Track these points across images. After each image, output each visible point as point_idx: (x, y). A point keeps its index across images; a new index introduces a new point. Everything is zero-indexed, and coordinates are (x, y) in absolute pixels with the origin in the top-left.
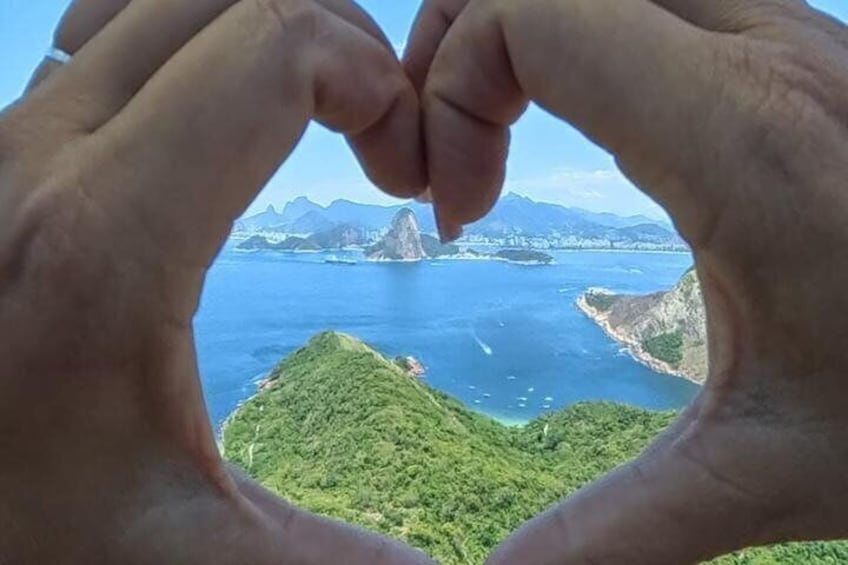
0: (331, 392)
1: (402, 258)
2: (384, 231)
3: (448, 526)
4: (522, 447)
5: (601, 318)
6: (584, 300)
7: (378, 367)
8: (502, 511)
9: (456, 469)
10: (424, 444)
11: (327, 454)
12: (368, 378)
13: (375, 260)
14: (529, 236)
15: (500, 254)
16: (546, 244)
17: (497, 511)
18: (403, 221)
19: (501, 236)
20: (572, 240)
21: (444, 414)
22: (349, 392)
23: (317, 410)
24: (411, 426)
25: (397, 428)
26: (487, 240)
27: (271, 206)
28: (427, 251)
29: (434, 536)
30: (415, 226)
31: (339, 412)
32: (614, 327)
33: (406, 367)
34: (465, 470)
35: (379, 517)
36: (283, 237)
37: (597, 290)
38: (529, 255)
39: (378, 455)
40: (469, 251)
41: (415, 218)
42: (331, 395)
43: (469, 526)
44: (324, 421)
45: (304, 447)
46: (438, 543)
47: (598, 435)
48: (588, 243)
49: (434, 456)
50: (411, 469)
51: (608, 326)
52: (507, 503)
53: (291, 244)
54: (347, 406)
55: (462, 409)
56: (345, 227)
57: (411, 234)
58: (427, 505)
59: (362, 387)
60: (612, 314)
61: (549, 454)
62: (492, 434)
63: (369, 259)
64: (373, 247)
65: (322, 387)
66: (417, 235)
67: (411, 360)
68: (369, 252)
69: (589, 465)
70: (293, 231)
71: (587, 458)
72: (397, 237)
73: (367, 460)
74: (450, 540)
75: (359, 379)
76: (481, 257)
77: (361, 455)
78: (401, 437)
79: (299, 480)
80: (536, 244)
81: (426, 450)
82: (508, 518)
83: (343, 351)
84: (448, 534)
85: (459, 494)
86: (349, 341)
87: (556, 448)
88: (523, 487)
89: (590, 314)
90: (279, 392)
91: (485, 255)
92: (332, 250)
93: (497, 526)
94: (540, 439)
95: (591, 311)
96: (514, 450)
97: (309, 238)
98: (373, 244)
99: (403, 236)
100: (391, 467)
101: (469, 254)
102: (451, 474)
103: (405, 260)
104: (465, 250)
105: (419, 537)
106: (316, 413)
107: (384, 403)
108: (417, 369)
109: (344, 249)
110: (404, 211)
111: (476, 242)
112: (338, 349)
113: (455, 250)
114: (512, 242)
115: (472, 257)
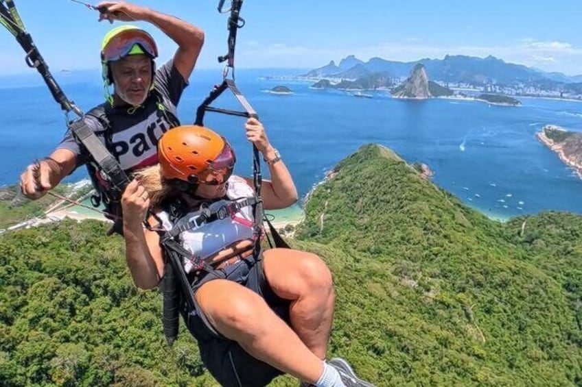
0: (376, 186)
1: (415, 96)
2: (404, 79)
3: (461, 295)
4: (508, 239)
5: (557, 147)
6: (543, 134)
7: (410, 173)
8: (500, 289)
9: (468, 254)
10: (444, 232)
11: (374, 229)
12: (403, 180)
13: (397, 97)
14: (502, 86)
15: (482, 97)
16: (514, 92)
17: (496, 288)
18: (418, 71)
19: (481, 84)
20: (532, 90)
21: (454, 209)
22: (390, 188)
23: (366, 196)
24: (435, 218)
25: (425, 218)
26: (472, 87)
27: (332, 62)
28: (431, 92)
29: (452, 302)
30: (425, 76)
31: (382, 201)
32: (567, 156)
33: (422, 171)
34: (474, 255)
35: (414, 284)
36: (339, 81)
37: (554, 127)
39: (411, 237)
40: (460, 94)
41: (426, 71)
42: (376, 188)
43: (475, 297)
44: (372, 205)
45: (358, 222)
46: (454, 307)
47: (566, 239)
48: (543, 92)
49: (451, 242)
50: (435, 249)
51: (563, 154)
52: (504, 284)
53: (343, 85)
54: (388, 197)
55: (461, 204)
56: (378, 75)
57: (423, 81)
58: (445, 277)
59: (399, 186)
60: (566, 146)
61: (528, 247)
62: (486, 225)
63: (394, 97)
64: (396, 88)
65: (370, 182)
66: (426, 81)
67: (424, 166)
68: (394, 92)
69: (561, 261)
70: (345, 77)
71: (558, 254)
72: (412, 83)
73: (403, 238)
74: (462, 306)
75: (396, 180)
76: (468, 99)
77: (398, 234)
78: (428, 225)
79: (355, 244)
80: (506, 92)
81: (445, 237)
82: (504, 294)
83: (381, 158)
84: (462, 302)
85: (470, 273)
86: (386, 152)
87: (534, 242)
88: (515, 273)
89: (548, 144)
90: (341, 181)
91: (471, 97)
92: (370, 89)
93: (496, 300)
94: (519, 233)
95: (549, 142)
96: (501, 240)
97: (356, 81)
98: (396, 86)
99: (417, 82)
100: (420, 245)
101: (460, 96)
102: (464, 257)
103: (417, 98)
104: (458, 92)
105: (442, 303)
106: (366, 199)
107: (415, 199)
108: (427, 172)
109: (377, 89)
110: (419, 66)
111: (465, 87)
112: (379, 156)
113: (450, 93)
114: (489, 89)
115: (462, 98)
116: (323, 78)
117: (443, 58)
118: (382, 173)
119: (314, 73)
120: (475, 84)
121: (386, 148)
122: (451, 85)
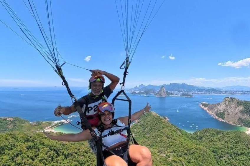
2: (158, 91)
3: (180, 158)
4: (194, 139)
5: (206, 109)
6: (201, 105)
7: (162, 119)
8: (193, 155)
9: (182, 145)
10: (173, 138)
11: (151, 138)
12: (159, 122)
13: (157, 96)
14: (187, 92)
15: (182, 95)
16: (191, 93)
17: (191, 155)
19: (182, 91)
20: (196, 92)
21: (177, 130)
22: (155, 124)
24: (170, 133)
25: (167, 134)
27: (136, 86)
28: (167, 94)
29: (177, 160)
31: (153, 129)
32: (209, 111)
33: (166, 119)
34: (184, 145)
35: (165, 155)
36: (139, 92)
37: (204, 103)
38: (187, 95)
39: (163, 140)
40: (176, 94)
41: (165, 88)
42: (151, 125)
43: (185, 158)
44: (150, 131)
45: (146, 136)
46: (178, 162)
47: (211, 136)
48: (200, 93)
49: (176, 141)
50: (171, 143)
51: (207, 110)
52: (194, 153)
53: (140, 93)
54: (155, 127)
55: (179, 129)
56: (150, 90)
58: (175, 152)
59: (158, 124)
60: (208, 108)
61: (200, 140)
62: (186, 135)
65: (149, 123)
66: (165, 91)
67: (166, 117)
68: (155, 95)
69: (211, 143)
70: (141, 90)
71: (209, 142)
72: (161, 92)
73: (160, 141)
74: (181, 162)
75: (157, 122)
76: (178, 96)
77: (159, 139)
78: (168, 136)
79: (145, 144)
80: (189, 93)
81: (174, 139)
82: (194, 156)
83: (153, 115)
84: (180, 160)
85: (182, 150)
86: (154, 113)
87: (202, 139)
88: (197, 149)
89: (203, 108)
90: (140, 123)
92: (148, 94)
93: (191, 158)
94: (197, 136)
95: (203, 107)
96: (192, 139)
97: (144, 92)
98: (156, 93)
99: (162, 91)
100: (166, 143)
102: (180, 145)
103: (163, 96)
105: (174, 161)
106: (148, 128)
107: (164, 128)
108: (167, 119)
109: (150, 94)
110: (162, 87)
111: (177, 92)
112: (152, 115)
113: (172, 94)
114: (184, 93)
115: (176, 96)
116: (134, 91)
117: (169, 84)
118: (153, 120)
119: (131, 90)
120: (179, 91)
121: (154, 112)
122: (173, 92)
